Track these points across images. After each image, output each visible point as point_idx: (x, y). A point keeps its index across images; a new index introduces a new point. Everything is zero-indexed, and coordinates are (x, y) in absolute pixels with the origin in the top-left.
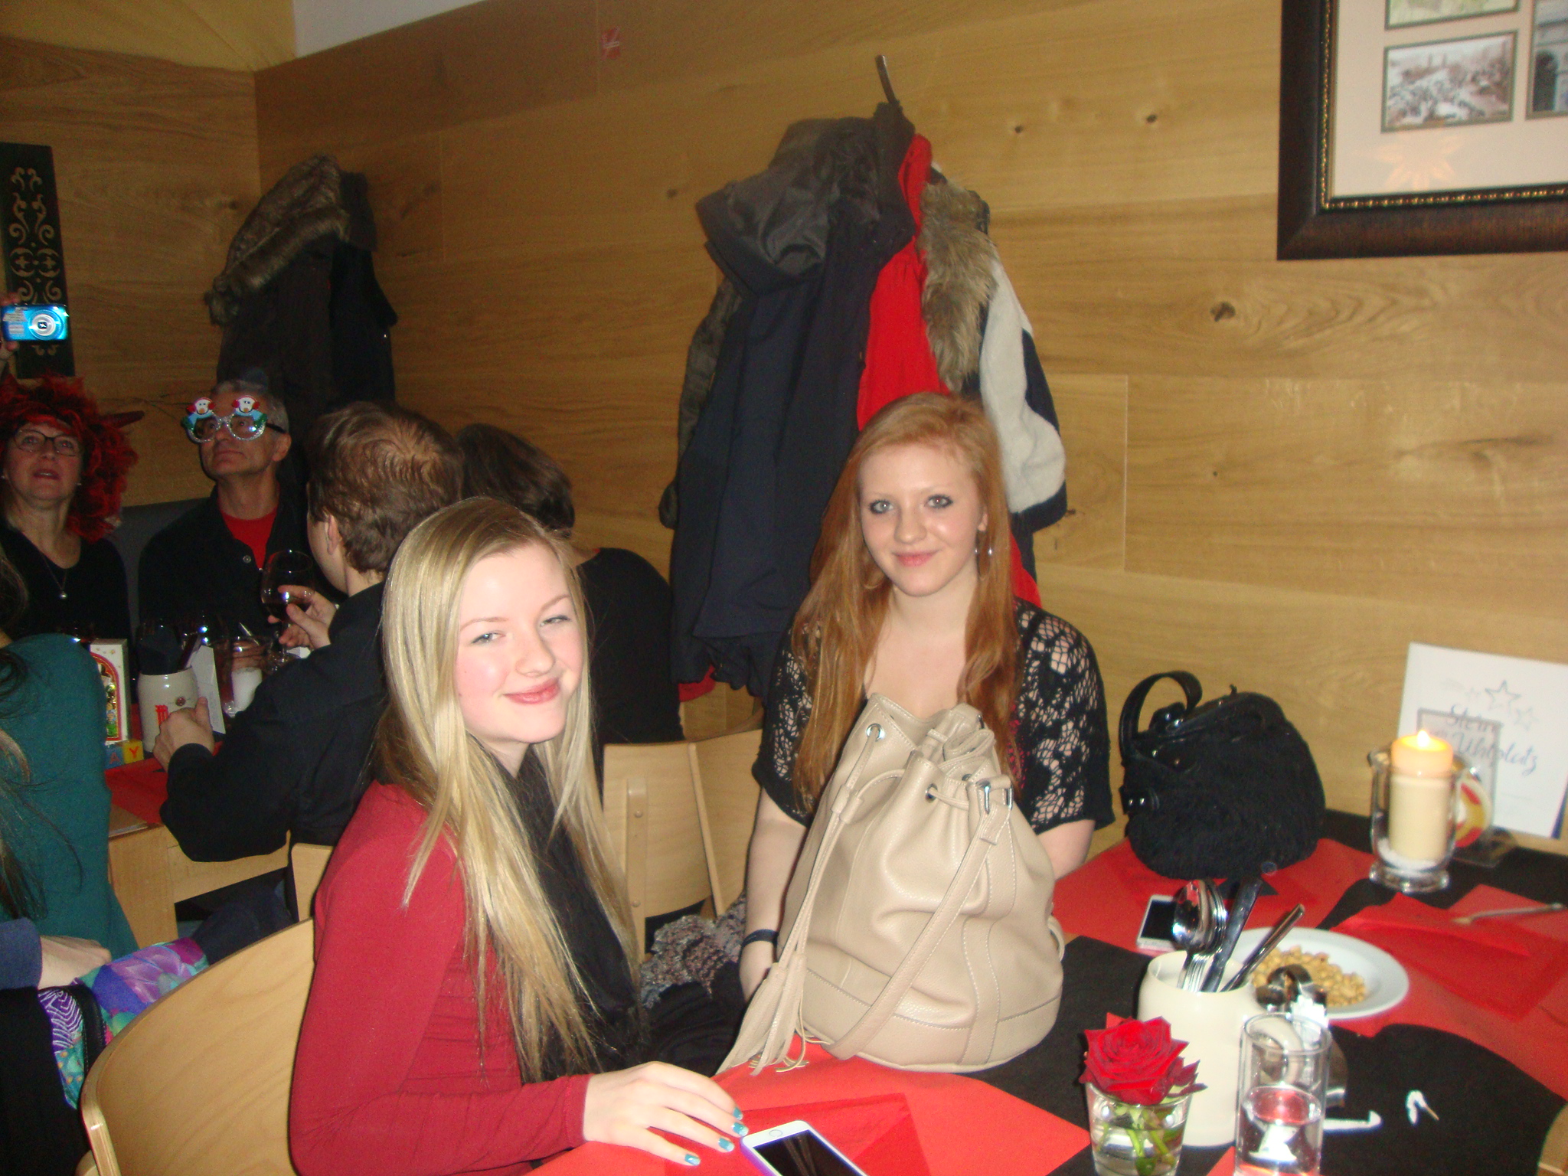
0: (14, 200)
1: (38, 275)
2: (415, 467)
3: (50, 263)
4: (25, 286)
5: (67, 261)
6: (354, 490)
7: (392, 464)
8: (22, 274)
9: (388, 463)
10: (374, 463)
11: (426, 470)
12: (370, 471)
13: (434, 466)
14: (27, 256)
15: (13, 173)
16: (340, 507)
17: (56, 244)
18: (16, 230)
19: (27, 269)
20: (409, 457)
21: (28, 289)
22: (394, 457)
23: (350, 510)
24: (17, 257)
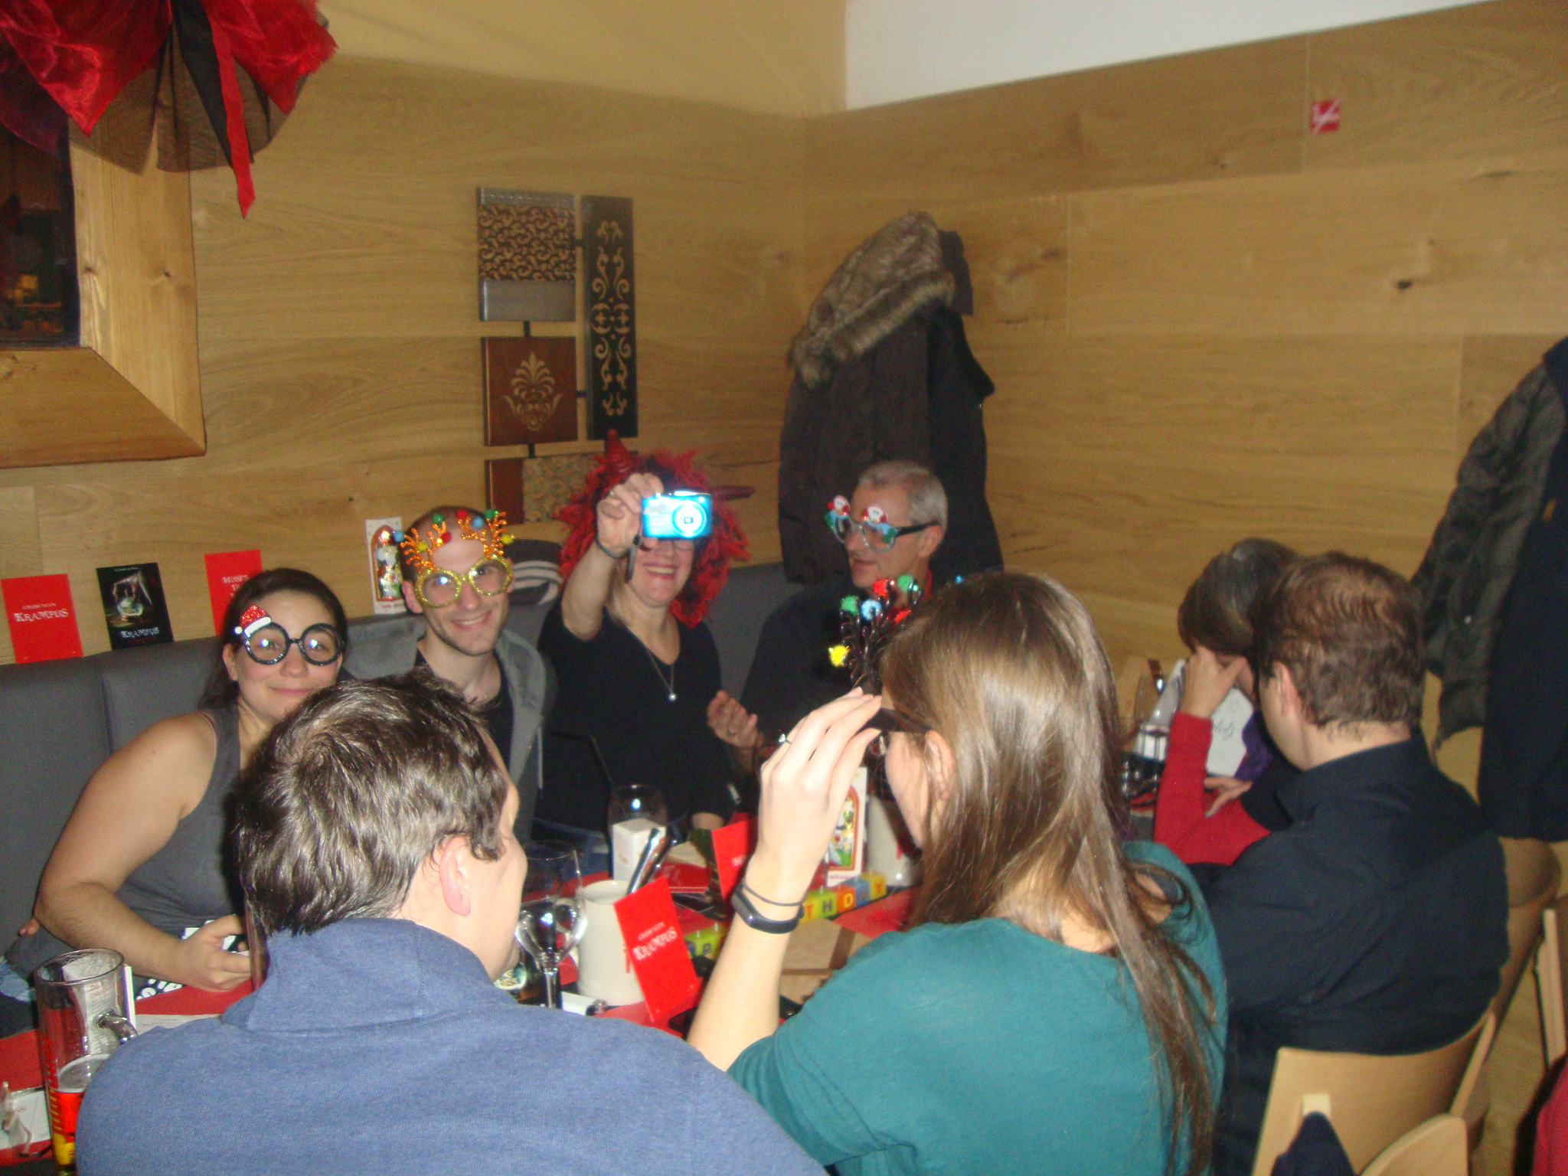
0: (597, 254)
1: (613, 331)
2: (1367, 604)
3: (624, 319)
4: (603, 344)
5: (638, 318)
6: (1302, 630)
7: (1341, 603)
8: (601, 330)
9: (1336, 599)
10: (1321, 599)
11: (1379, 608)
12: (1318, 609)
13: (1388, 601)
14: (606, 313)
15: (599, 226)
16: (1290, 654)
17: (630, 298)
18: (598, 285)
19: (605, 326)
20: (1359, 594)
21: (604, 347)
22: (1342, 592)
23: (1300, 654)
24: (597, 313)
